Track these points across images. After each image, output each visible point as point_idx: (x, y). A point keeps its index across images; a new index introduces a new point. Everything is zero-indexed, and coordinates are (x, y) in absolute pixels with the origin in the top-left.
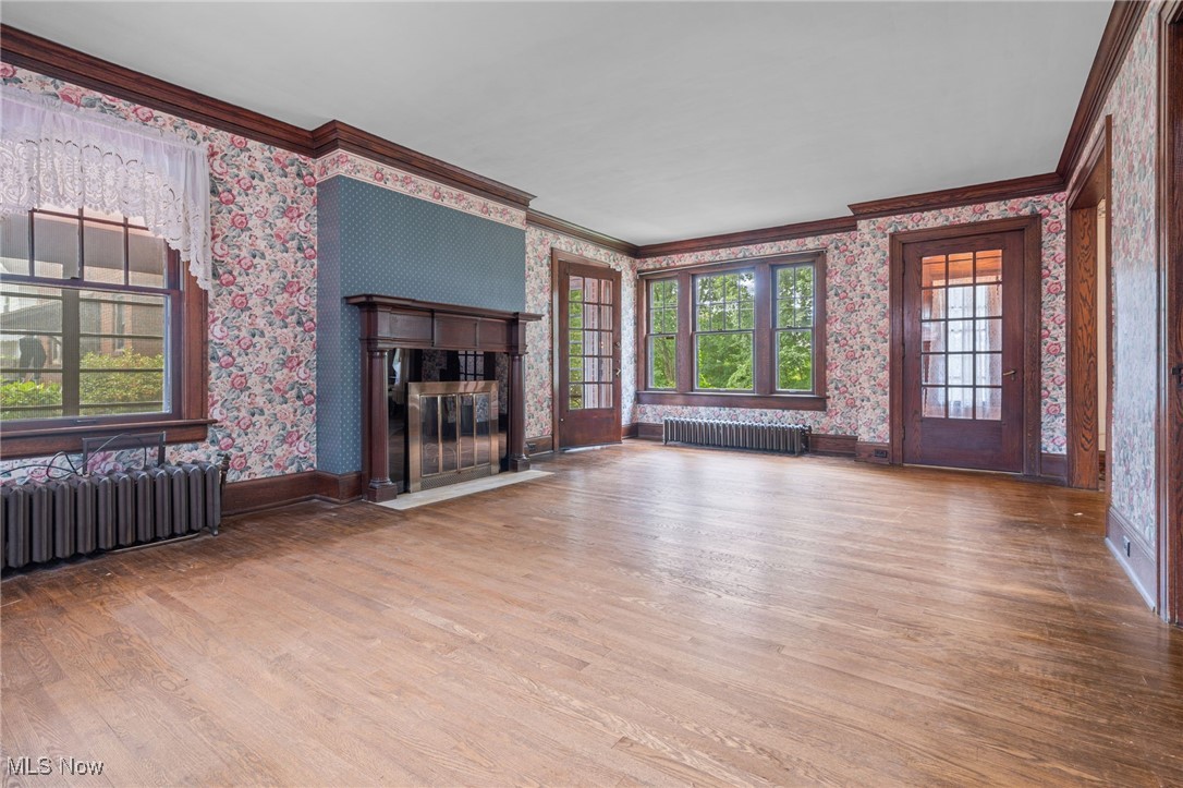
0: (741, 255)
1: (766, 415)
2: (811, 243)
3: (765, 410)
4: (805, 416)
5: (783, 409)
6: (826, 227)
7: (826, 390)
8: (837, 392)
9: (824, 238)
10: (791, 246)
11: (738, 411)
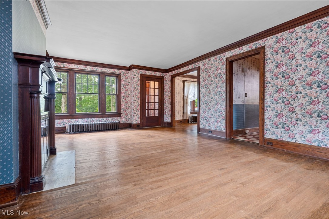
0: (95, 70)
1: (103, 119)
2: (117, 71)
3: (103, 118)
4: (115, 119)
5: (109, 117)
6: (121, 68)
7: (121, 111)
8: (123, 112)
9: (120, 71)
10: (111, 71)
11: (94, 119)
